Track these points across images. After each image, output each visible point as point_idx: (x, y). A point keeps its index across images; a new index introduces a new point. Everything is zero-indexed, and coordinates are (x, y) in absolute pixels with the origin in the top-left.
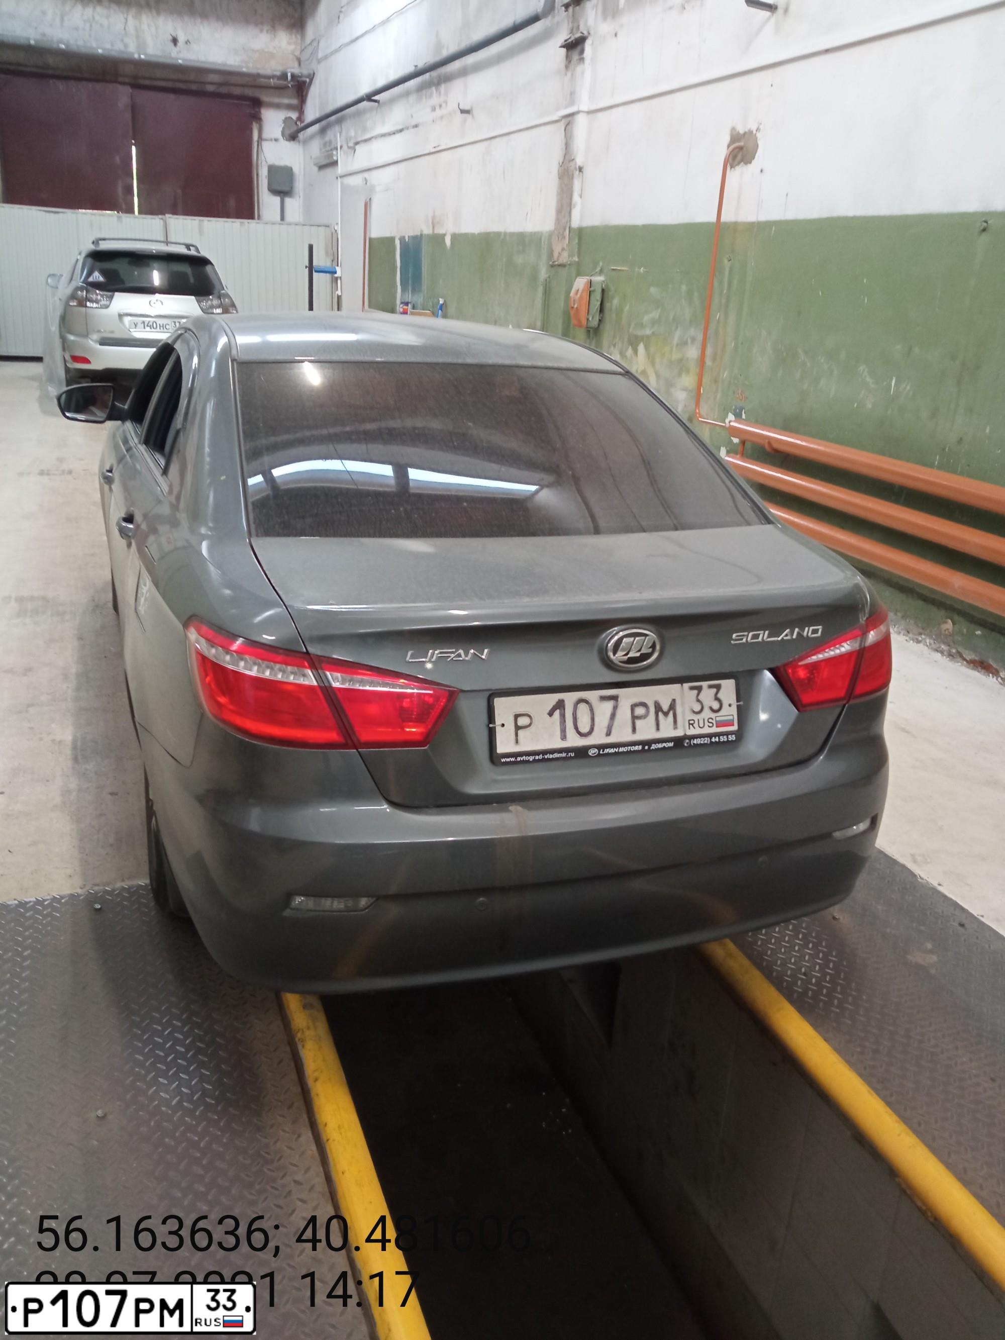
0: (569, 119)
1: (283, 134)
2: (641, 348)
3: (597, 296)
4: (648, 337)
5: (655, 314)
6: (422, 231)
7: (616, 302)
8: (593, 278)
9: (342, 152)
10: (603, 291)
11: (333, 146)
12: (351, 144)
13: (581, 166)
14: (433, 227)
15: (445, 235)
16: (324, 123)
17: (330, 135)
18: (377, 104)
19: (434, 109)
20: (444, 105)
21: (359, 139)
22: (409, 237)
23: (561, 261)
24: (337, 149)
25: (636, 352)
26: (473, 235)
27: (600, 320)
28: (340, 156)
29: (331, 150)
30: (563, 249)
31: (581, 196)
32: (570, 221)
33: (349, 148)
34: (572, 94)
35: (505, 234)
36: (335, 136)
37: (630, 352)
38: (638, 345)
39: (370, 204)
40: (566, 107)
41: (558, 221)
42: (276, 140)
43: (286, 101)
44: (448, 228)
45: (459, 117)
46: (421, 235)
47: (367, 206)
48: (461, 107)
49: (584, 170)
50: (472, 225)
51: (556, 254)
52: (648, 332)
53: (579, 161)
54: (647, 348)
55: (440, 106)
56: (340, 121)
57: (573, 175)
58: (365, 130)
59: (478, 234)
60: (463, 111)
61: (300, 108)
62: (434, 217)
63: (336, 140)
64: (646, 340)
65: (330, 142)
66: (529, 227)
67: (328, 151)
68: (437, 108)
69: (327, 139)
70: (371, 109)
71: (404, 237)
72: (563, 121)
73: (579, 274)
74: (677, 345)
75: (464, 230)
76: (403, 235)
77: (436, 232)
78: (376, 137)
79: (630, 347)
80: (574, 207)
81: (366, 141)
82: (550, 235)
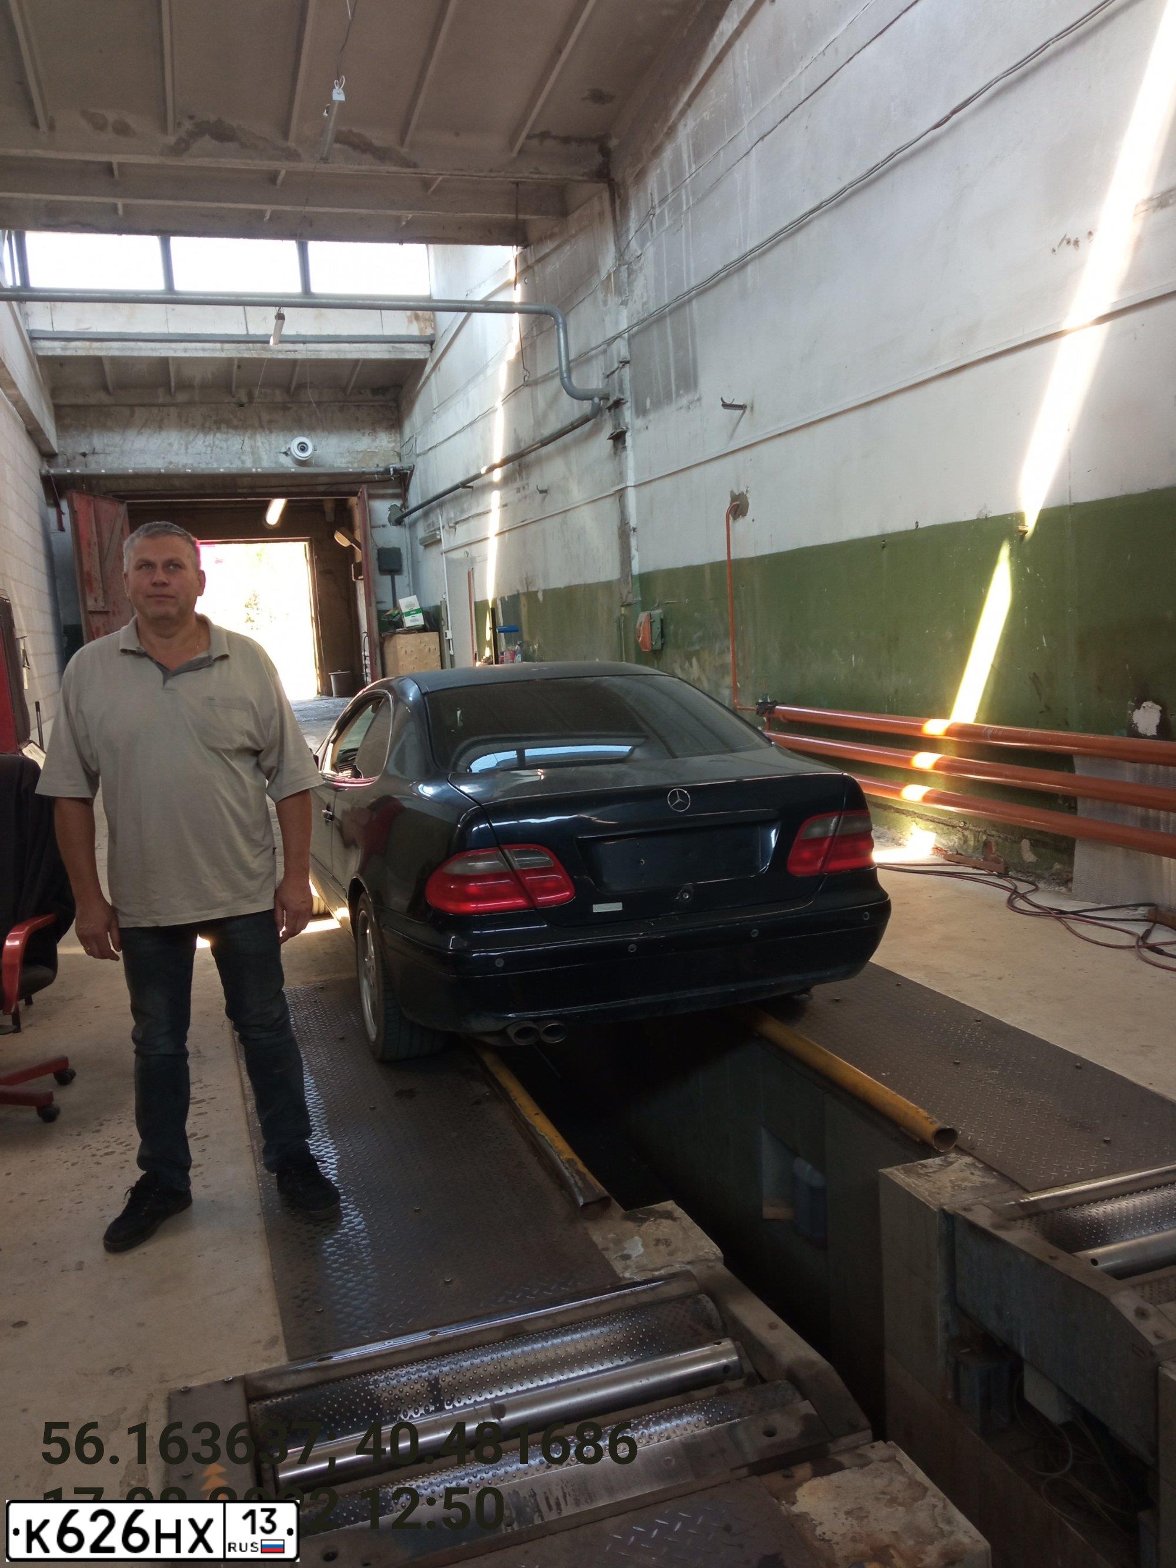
0: (621, 494)
1: (390, 521)
2: (694, 660)
3: (657, 625)
4: (697, 651)
5: (699, 634)
6: (518, 591)
7: (672, 627)
8: (653, 613)
9: (445, 533)
10: (662, 620)
11: (436, 527)
12: (452, 525)
13: (635, 526)
14: (527, 587)
15: (537, 592)
16: (425, 508)
17: (432, 518)
18: (471, 489)
19: (518, 490)
20: (526, 487)
21: (459, 520)
22: (508, 597)
23: (628, 602)
24: (439, 529)
25: (691, 664)
26: (560, 588)
27: (663, 644)
28: (443, 535)
29: (435, 530)
30: (629, 592)
31: (637, 550)
32: (631, 570)
33: (450, 527)
34: (621, 473)
35: (585, 584)
36: (438, 519)
37: (687, 664)
38: (692, 659)
39: (473, 573)
40: (618, 484)
41: (622, 570)
42: (384, 526)
43: (390, 491)
44: (540, 585)
45: (539, 496)
46: (518, 594)
47: (470, 575)
48: (540, 488)
49: (638, 530)
50: (558, 581)
51: (624, 597)
52: (697, 647)
53: (633, 522)
54: (698, 660)
55: (524, 488)
56: (441, 506)
57: (629, 535)
58: (463, 511)
59: (564, 588)
60: (541, 492)
61: (403, 496)
62: (527, 579)
63: (438, 522)
64: (696, 653)
65: (433, 523)
66: (603, 577)
67: (432, 531)
68: (521, 489)
69: (430, 521)
70: (467, 494)
71: (504, 597)
72: (617, 494)
73: (643, 610)
74: (719, 654)
75: (552, 586)
76: (503, 595)
77: (530, 590)
78: (473, 516)
79: (687, 662)
80: (633, 559)
81: (464, 520)
82: (619, 580)
